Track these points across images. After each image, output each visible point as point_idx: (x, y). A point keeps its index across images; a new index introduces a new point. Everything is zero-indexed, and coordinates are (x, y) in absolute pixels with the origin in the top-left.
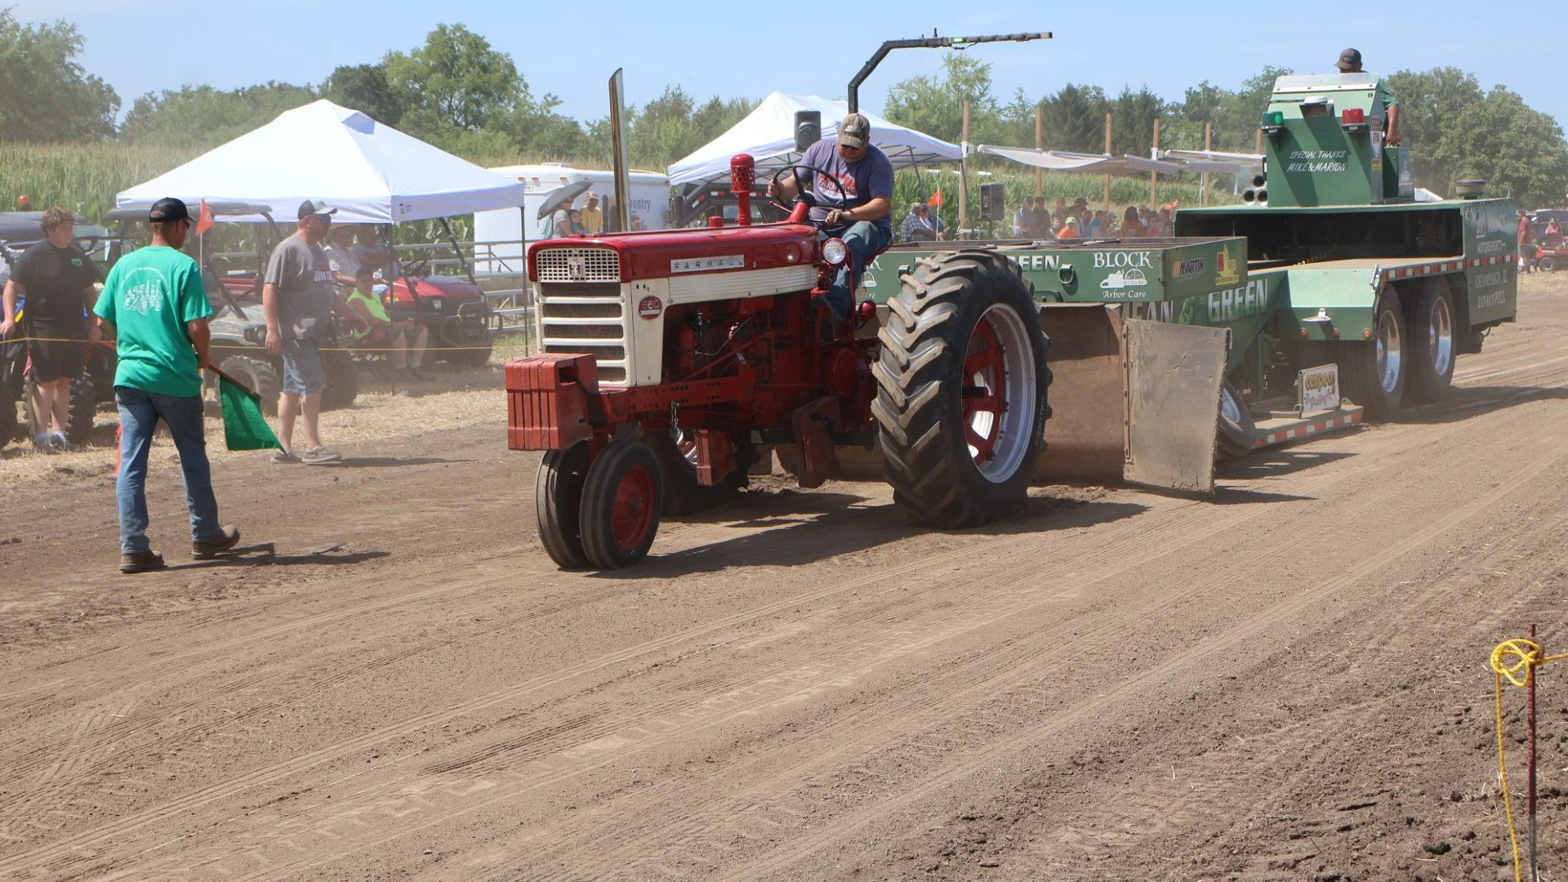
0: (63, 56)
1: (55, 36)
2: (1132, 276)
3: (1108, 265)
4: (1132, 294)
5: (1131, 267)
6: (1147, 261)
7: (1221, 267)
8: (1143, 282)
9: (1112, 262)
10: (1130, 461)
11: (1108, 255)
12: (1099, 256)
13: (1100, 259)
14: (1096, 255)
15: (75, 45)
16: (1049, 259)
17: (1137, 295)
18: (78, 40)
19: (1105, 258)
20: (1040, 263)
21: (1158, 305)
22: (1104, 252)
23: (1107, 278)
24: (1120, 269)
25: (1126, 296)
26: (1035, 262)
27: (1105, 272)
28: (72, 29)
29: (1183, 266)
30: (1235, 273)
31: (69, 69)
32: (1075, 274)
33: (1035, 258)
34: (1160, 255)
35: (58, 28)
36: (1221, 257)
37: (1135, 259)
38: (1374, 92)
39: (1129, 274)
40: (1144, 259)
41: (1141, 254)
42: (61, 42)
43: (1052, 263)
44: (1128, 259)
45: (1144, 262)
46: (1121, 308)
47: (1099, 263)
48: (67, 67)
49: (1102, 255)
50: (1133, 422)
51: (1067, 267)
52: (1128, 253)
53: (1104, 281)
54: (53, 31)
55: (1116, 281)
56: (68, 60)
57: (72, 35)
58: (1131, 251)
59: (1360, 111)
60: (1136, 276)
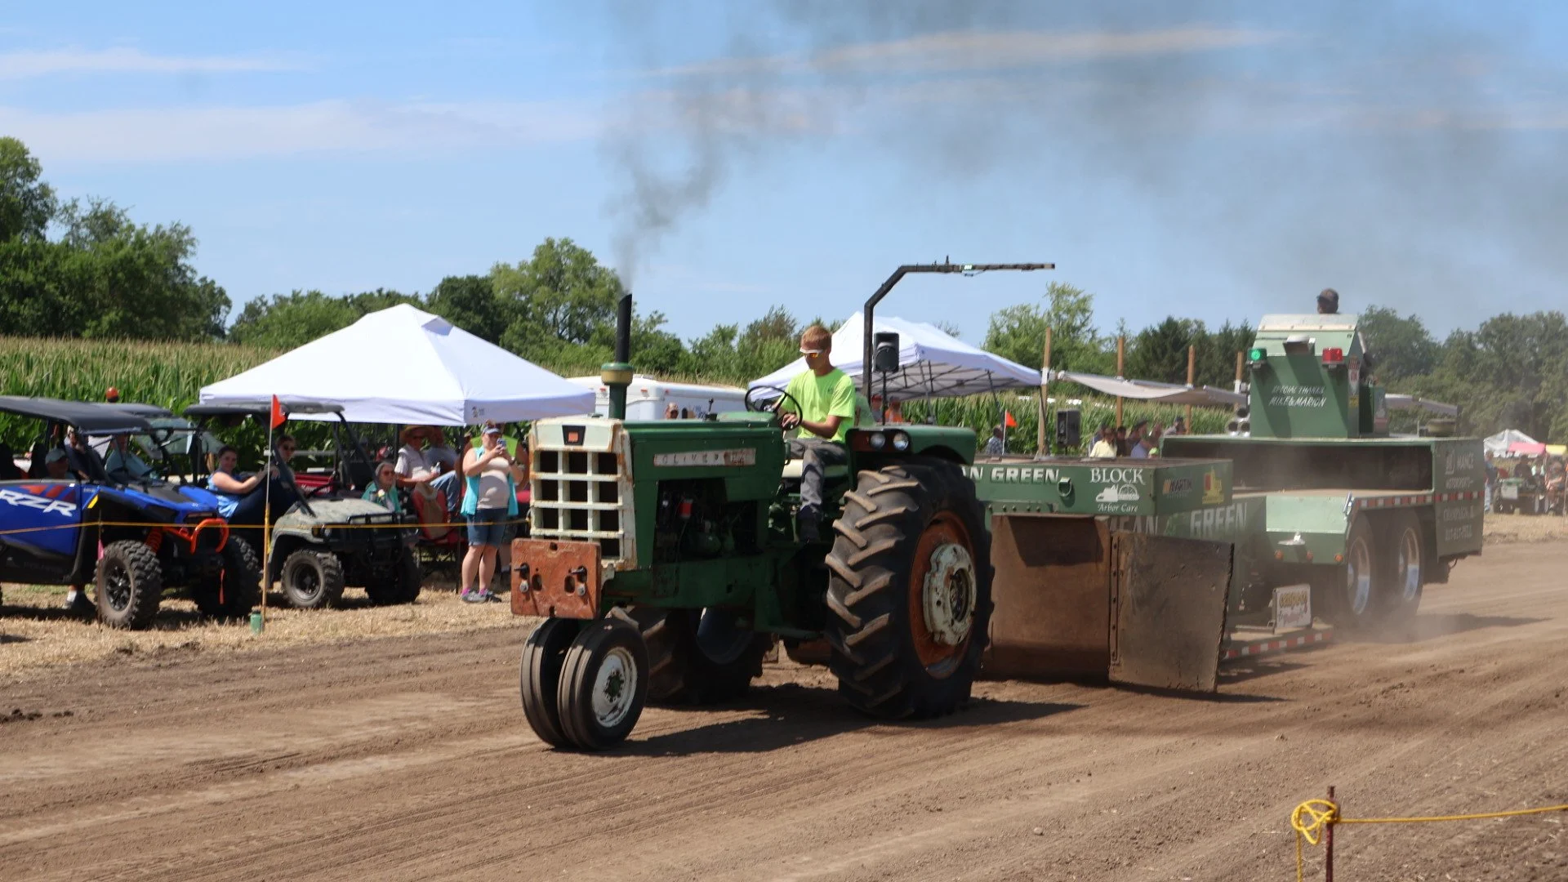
0: (176, 258)
1: (170, 237)
2: (1125, 491)
3: (1104, 480)
4: (1125, 508)
5: (1124, 483)
6: (1140, 478)
7: (1208, 488)
8: (1135, 497)
9: (1108, 477)
10: (1117, 662)
11: (1104, 471)
12: (1095, 472)
13: (1095, 475)
14: (1093, 471)
15: (189, 248)
16: (1050, 473)
17: (1129, 509)
18: (191, 242)
19: (1101, 473)
20: (1041, 476)
21: (1144, 519)
23: (1102, 491)
24: (1115, 484)
25: (1119, 509)
26: (1037, 474)
27: (1101, 487)
28: (187, 231)
29: (1172, 484)
30: (1221, 492)
31: (180, 271)
32: (1073, 489)
33: (1036, 472)
34: (1152, 473)
35: (173, 230)
36: (1208, 478)
37: (1129, 476)
38: (1353, 334)
39: (1123, 489)
40: (1137, 476)
41: (1135, 471)
42: (174, 245)
43: (1051, 476)
44: (1122, 475)
45: (1137, 478)
46: (1109, 520)
47: (1096, 478)
48: (179, 269)
49: (1098, 471)
50: (1121, 626)
51: (1064, 480)
52: (1123, 470)
53: (1100, 495)
54: (168, 233)
55: (1110, 495)
56: (181, 261)
57: (186, 237)
58: (1125, 468)
59: (1341, 351)
60: (1130, 491)
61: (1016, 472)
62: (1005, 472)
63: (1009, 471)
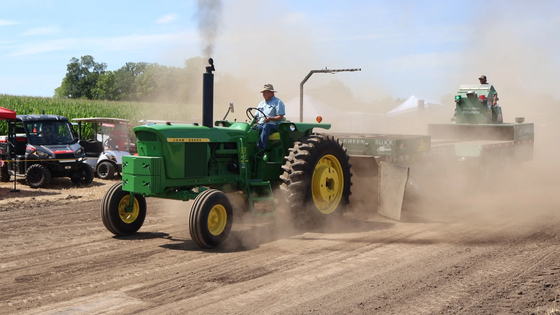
2: (387, 148)
3: (380, 144)
5: (386, 145)
6: (392, 143)
7: (420, 145)
8: (390, 150)
9: (381, 143)
10: (380, 207)
13: (377, 142)
14: (376, 140)
16: (362, 141)
17: (388, 154)
19: (379, 141)
20: (359, 142)
22: (378, 140)
24: (383, 145)
25: (385, 154)
26: (358, 142)
27: (378, 146)
29: (405, 145)
32: (370, 147)
33: (358, 141)
34: (396, 141)
36: (420, 142)
37: (388, 142)
38: (489, 90)
41: (390, 141)
43: (363, 142)
44: (386, 142)
45: (391, 143)
46: (379, 158)
47: (377, 143)
49: (378, 141)
51: (367, 144)
53: (378, 149)
55: (382, 149)
58: (387, 140)
59: (484, 96)
60: (388, 148)
61: (351, 140)
62: (348, 141)
63: (349, 140)
